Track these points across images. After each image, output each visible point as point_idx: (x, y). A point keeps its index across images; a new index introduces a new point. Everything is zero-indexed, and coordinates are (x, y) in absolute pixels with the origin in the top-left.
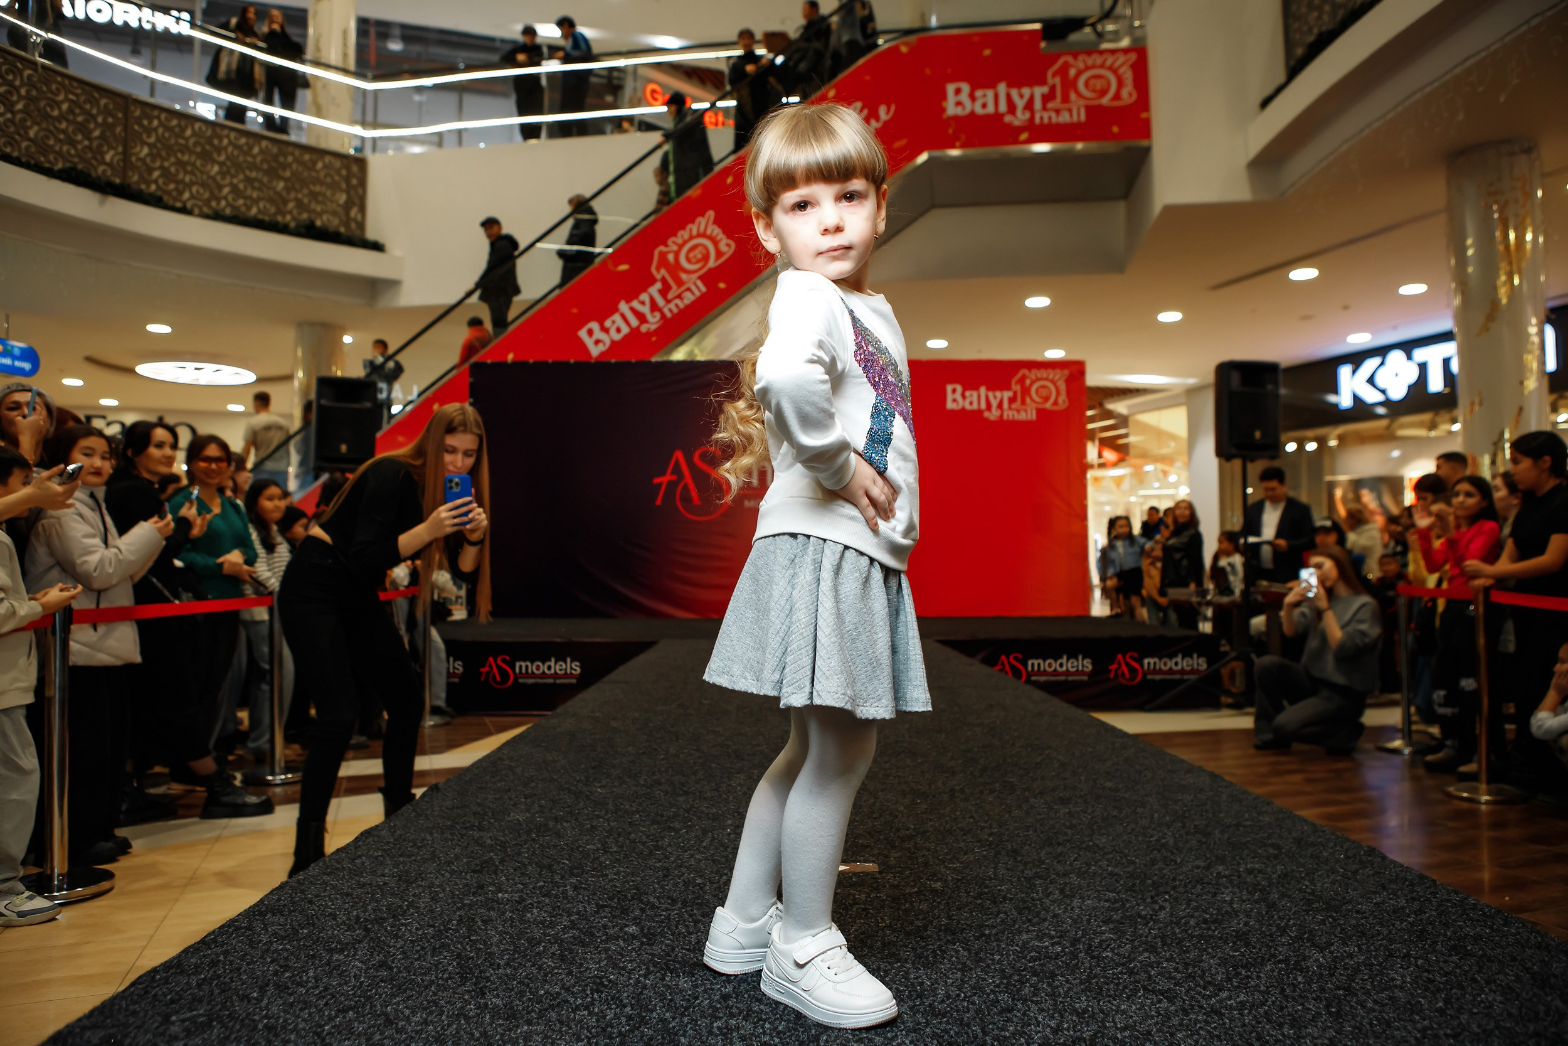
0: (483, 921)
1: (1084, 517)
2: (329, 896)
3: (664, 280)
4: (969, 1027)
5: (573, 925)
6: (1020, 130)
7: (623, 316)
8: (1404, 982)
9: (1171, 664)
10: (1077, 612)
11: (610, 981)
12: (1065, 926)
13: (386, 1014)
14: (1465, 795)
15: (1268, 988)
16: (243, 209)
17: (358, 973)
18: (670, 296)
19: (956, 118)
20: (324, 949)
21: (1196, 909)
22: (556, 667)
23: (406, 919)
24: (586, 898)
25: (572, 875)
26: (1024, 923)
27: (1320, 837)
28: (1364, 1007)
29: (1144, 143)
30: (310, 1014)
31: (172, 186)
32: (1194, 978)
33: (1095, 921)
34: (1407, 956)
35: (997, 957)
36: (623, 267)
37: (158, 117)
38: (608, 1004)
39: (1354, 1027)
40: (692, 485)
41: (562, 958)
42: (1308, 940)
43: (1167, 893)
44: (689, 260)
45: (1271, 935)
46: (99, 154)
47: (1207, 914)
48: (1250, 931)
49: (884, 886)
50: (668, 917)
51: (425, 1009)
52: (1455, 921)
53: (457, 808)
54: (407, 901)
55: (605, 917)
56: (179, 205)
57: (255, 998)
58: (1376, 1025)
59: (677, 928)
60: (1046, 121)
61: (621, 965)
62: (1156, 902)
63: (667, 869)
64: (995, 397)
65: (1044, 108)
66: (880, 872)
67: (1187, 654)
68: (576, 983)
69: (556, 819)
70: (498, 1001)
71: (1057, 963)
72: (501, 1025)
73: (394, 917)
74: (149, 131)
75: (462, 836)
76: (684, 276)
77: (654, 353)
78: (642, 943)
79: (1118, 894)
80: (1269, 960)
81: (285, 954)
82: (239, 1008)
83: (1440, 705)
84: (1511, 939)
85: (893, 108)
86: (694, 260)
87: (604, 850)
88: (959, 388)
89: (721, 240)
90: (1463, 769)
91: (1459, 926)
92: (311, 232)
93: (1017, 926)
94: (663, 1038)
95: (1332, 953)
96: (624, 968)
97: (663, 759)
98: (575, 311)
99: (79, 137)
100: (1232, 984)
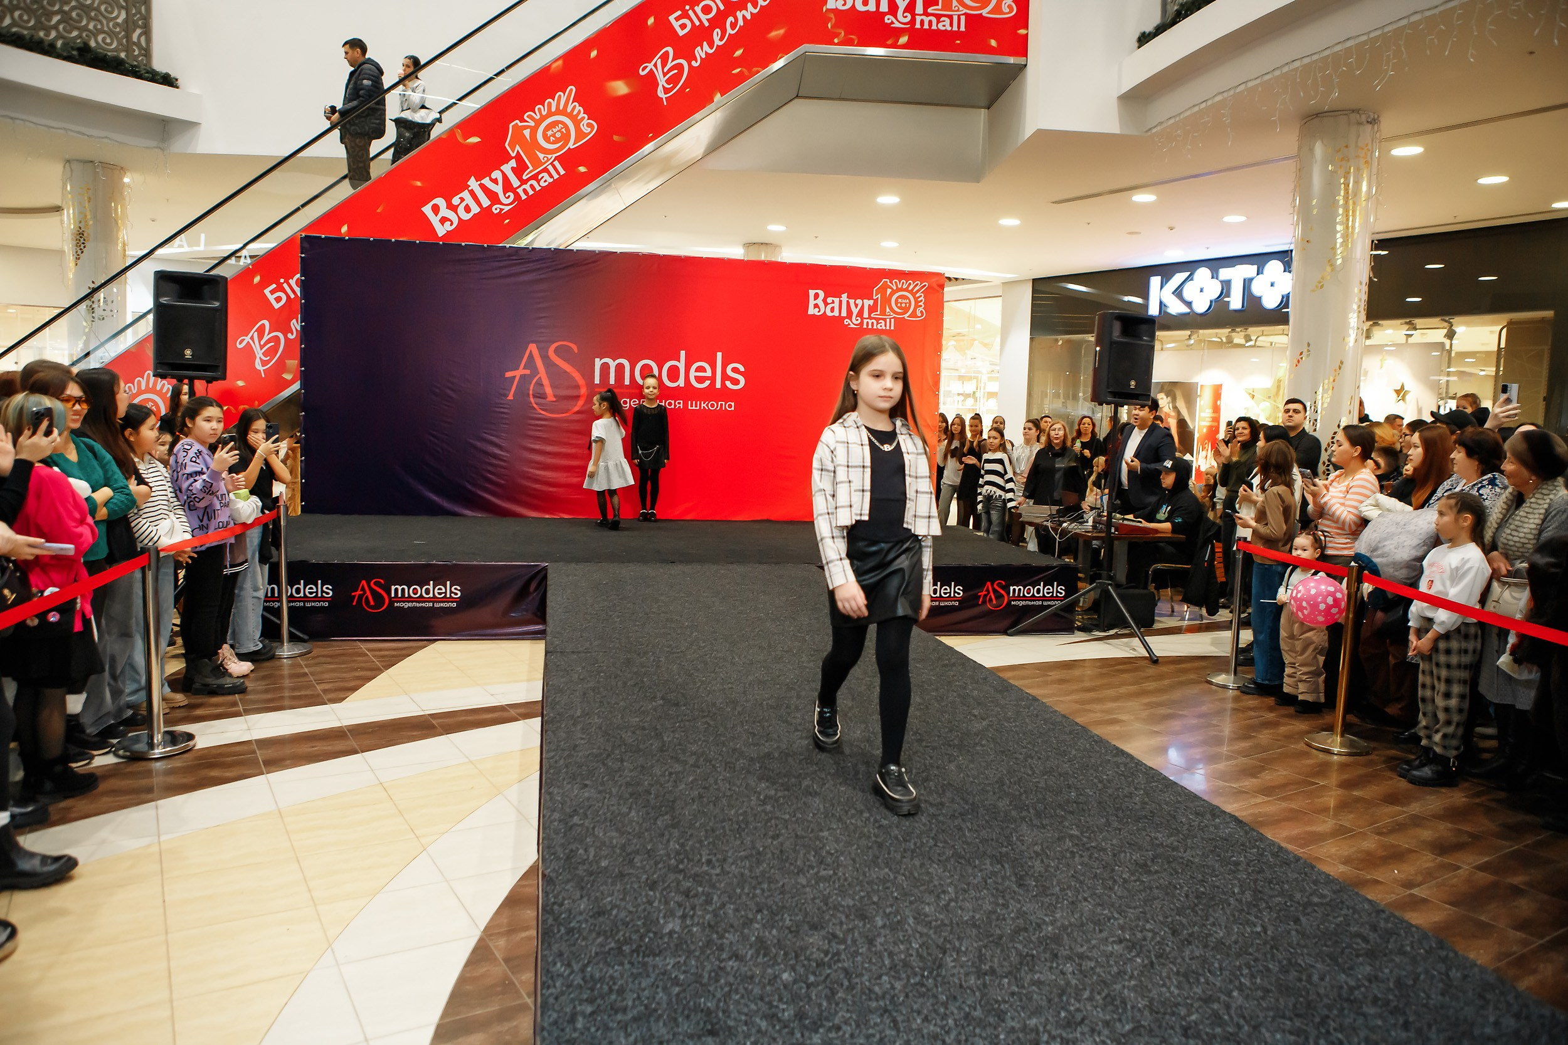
3: (518, 158)
6: (899, 32)
7: (472, 193)
9: (1034, 591)
14: (1323, 746)
18: (525, 177)
19: (836, 11)
22: (434, 590)
29: (1020, 60)
36: (475, 140)
40: (546, 382)
44: (546, 138)
60: (926, 26)
64: (856, 306)
65: (926, 13)
67: (1048, 582)
76: (541, 156)
77: (505, 238)
86: (552, 139)
88: (821, 294)
89: (583, 118)
98: (419, 184)
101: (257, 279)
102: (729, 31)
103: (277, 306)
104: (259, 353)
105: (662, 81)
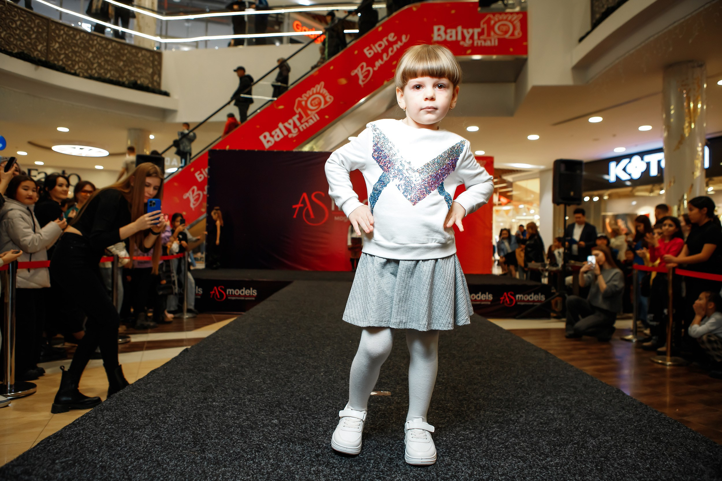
0: (206, 416)
1: (491, 229)
2: (134, 402)
3: (300, 114)
4: (430, 473)
5: (248, 419)
6: (468, 48)
7: (281, 130)
8: (632, 455)
9: (528, 298)
10: (486, 272)
11: (264, 447)
12: (476, 424)
13: (157, 461)
14: (660, 361)
15: (569, 456)
16: (103, 74)
17: (146, 440)
18: (303, 121)
20: (130, 428)
21: (537, 417)
22: (245, 292)
23: (169, 414)
24: (254, 406)
25: (248, 394)
26: (458, 422)
27: (595, 383)
28: (613, 466)
29: (524, 56)
30: (122, 460)
31: (70, 63)
32: (535, 451)
33: (491, 422)
34: (633, 442)
35: (445, 439)
36: (281, 107)
37: (63, 30)
38: (263, 458)
39: (608, 476)
40: (310, 210)
41: (242, 435)
42: (588, 433)
43: (524, 409)
44: (312, 105)
45: (571, 431)
46: (35, 46)
47: (542, 419)
48: (561, 428)
49: (393, 403)
50: (292, 416)
51: (176, 459)
52: (655, 425)
53: (196, 360)
54: (170, 405)
55: (263, 415)
56: (73, 71)
57: (96, 452)
58: (618, 475)
59: (296, 421)
60: (479, 44)
61: (270, 439)
62: (518, 413)
63: (293, 392)
65: (479, 39)
66: (392, 396)
67: (536, 293)
68: (248, 447)
69: (242, 367)
70: (211, 456)
71: (472, 442)
72: (212, 467)
73: (164, 413)
74: (59, 36)
75: (198, 374)
76: (309, 112)
77: (294, 147)
78: (280, 428)
79: (501, 409)
80: (570, 443)
81: (112, 430)
82: (88, 456)
83: (651, 321)
84: (681, 435)
85: (409, 36)
86: (314, 105)
87: (264, 382)
89: (326, 95)
90: (660, 349)
91: (657, 428)
92: (135, 86)
93: (454, 424)
94: (288, 475)
95: (599, 440)
96: (271, 440)
97: (293, 338)
98: (258, 127)
99: (25, 38)
100: (552, 454)
101: (192, 170)
102: (390, 54)
103: (200, 180)
104: (192, 201)
105: (361, 77)
